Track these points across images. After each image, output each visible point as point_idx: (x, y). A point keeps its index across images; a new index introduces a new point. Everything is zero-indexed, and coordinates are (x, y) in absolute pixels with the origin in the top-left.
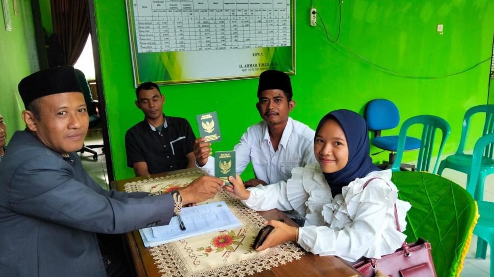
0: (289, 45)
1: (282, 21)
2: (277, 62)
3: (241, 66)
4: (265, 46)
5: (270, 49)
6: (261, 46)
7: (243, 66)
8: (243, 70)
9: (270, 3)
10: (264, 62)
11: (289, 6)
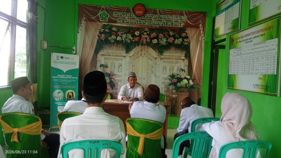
0: (275, 73)
1: (273, 57)
2: (269, 85)
3: (254, 85)
4: (264, 73)
5: (266, 76)
6: (262, 74)
7: (255, 85)
8: (255, 88)
9: (268, 46)
10: (263, 84)
11: (277, 46)
